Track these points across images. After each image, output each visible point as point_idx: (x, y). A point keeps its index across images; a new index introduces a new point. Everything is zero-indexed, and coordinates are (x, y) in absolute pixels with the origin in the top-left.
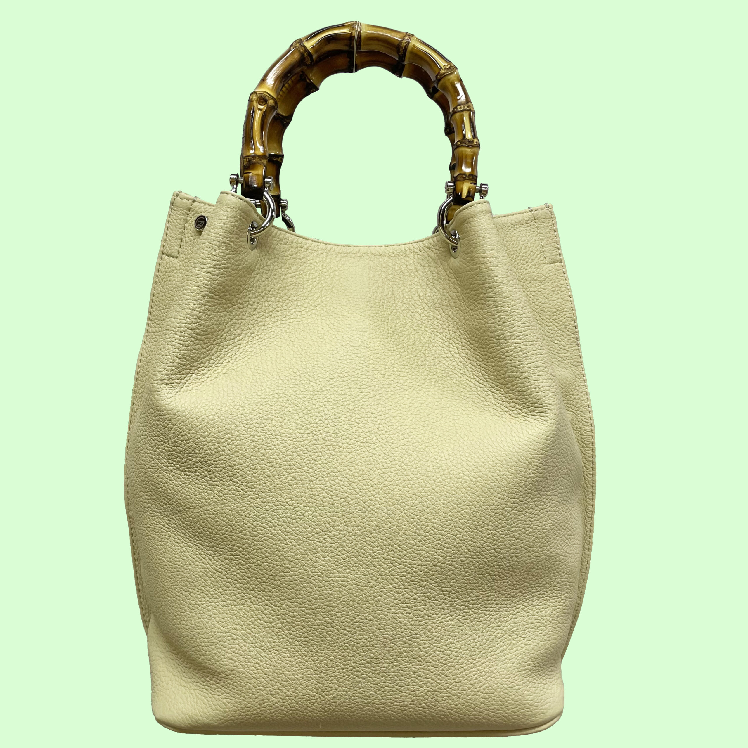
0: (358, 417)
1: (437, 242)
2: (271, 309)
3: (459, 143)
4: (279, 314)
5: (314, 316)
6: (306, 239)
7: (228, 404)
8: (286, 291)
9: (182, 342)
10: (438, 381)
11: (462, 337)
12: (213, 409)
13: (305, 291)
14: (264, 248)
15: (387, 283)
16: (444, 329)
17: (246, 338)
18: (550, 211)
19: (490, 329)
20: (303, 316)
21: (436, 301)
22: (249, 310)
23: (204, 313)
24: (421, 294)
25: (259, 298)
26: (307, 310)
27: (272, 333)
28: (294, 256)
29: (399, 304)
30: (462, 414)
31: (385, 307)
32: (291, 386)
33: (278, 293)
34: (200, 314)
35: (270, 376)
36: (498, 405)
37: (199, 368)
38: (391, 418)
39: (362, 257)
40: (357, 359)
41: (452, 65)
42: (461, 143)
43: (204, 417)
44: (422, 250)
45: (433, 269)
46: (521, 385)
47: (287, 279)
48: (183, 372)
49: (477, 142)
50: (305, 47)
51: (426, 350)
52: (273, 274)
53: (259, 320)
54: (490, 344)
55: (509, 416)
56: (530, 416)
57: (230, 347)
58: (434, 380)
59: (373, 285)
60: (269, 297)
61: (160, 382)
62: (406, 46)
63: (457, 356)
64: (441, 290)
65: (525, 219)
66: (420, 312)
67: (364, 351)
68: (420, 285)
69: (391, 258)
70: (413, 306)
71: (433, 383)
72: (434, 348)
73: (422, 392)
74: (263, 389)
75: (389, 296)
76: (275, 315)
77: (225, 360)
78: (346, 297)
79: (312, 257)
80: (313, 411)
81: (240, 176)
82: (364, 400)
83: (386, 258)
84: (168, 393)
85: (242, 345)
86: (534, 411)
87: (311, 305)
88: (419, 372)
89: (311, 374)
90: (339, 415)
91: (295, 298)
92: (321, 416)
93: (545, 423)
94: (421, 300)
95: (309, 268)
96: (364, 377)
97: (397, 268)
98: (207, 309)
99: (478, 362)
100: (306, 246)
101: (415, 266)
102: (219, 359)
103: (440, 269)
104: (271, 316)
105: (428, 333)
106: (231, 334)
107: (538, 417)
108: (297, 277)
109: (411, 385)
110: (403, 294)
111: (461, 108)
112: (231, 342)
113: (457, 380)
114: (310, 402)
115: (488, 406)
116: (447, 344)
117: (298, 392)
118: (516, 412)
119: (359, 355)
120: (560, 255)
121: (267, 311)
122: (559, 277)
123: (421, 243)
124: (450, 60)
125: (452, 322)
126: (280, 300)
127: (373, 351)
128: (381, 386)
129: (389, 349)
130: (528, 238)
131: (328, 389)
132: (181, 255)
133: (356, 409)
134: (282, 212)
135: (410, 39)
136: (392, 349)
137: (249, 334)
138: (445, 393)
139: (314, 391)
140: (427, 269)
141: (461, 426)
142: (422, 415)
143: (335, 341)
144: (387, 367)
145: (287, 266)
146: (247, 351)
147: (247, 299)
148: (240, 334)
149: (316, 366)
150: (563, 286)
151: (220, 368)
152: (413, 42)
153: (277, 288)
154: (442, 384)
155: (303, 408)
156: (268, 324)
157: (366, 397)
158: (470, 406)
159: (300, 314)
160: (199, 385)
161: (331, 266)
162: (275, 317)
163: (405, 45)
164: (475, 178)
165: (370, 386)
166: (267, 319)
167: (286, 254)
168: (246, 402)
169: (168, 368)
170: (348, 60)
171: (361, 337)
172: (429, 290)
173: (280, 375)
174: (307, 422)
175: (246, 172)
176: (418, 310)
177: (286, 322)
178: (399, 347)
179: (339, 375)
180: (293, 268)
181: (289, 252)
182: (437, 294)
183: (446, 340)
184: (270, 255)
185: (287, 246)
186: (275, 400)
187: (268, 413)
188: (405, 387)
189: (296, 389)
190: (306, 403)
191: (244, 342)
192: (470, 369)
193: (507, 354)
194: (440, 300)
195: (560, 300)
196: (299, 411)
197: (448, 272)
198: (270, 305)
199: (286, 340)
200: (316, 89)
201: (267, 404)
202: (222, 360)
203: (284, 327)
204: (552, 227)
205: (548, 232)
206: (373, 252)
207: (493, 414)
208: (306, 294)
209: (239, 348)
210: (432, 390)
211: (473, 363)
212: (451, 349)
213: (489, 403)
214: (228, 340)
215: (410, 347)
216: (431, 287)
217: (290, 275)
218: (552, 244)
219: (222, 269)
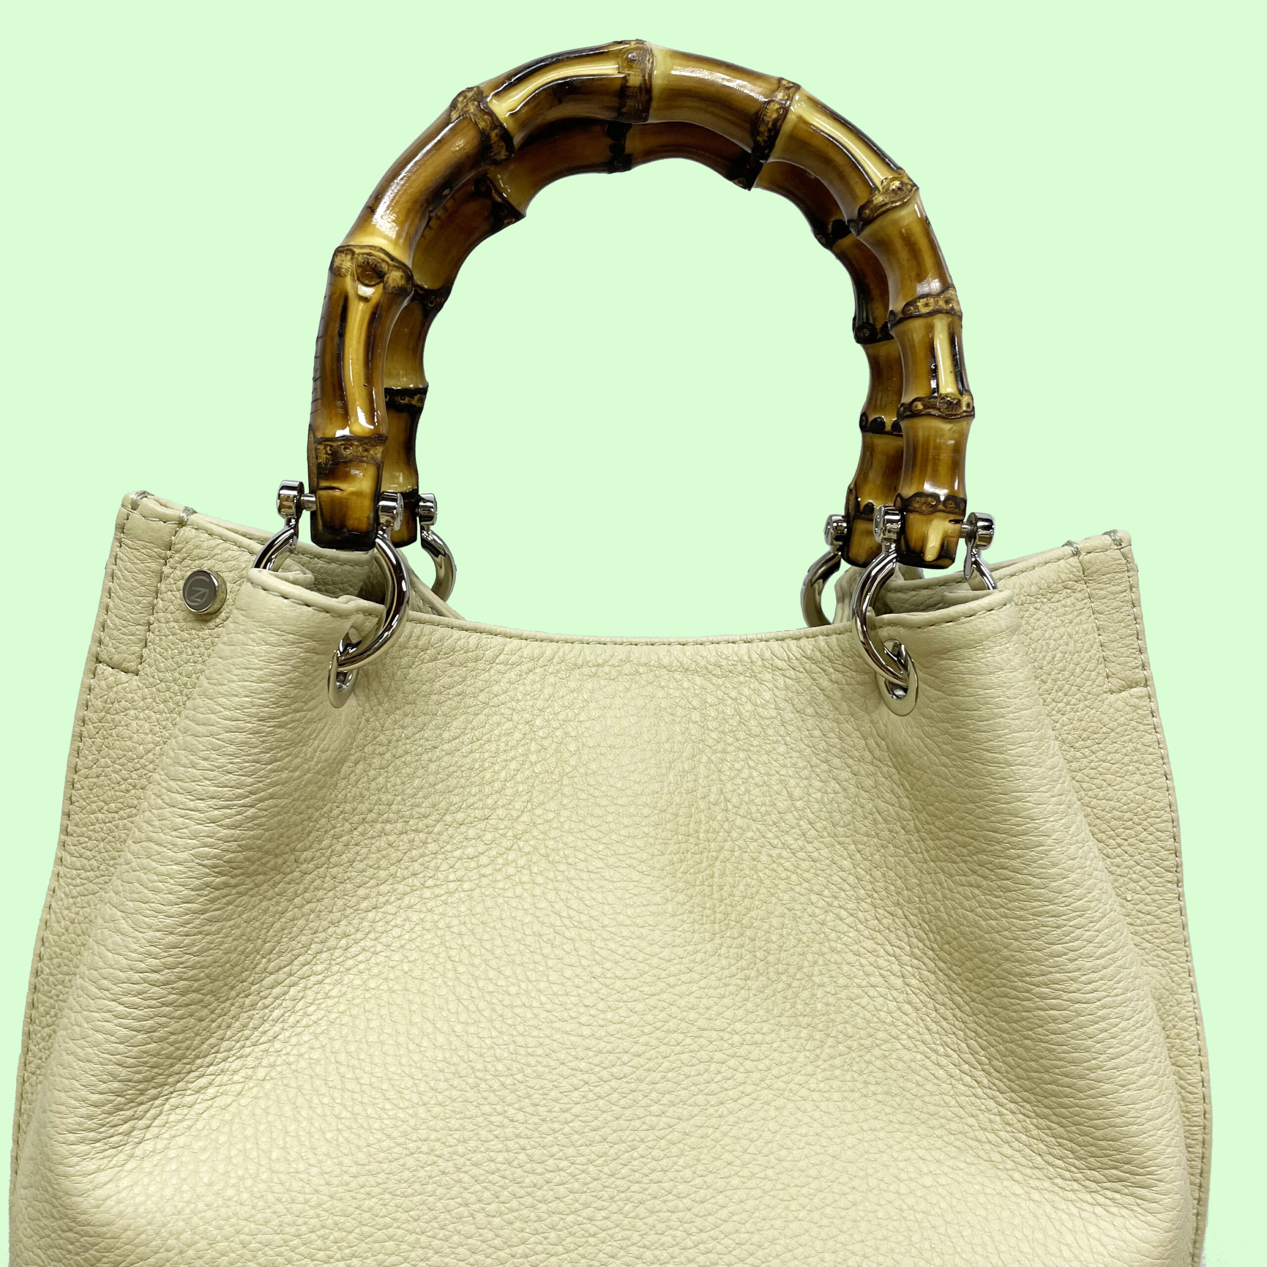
0: (641, 1210)
1: (839, 653)
2: (395, 855)
3: (920, 406)
4: (416, 866)
5: (511, 870)
6: (490, 633)
7: (270, 1197)
8: (434, 798)
9: (136, 1024)
10: (851, 1065)
11: (911, 930)
12: (228, 1219)
13: (487, 790)
14: (375, 685)
15: (704, 759)
16: (859, 899)
17: (324, 955)
18: (1123, 555)
19: (1006, 952)
20: (484, 871)
21: (837, 816)
22: (334, 871)
23: (200, 933)
24: (797, 792)
25: (361, 829)
26: (493, 853)
27: (396, 932)
28: (459, 688)
29: (739, 821)
30: (921, 1173)
31: (702, 836)
32: (454, 1123)
33: (413, 806)
34: (187, 940)
35: (391, 1094)
36: (1016, 1145)
37: (189, 1073)
38: (732, 1208)
39: (637, 678)
40: (635, 1019)
41: (906, 180)
42: (926, 407)
43: (202, 1244)
44: (796, 663)
45: (827, 724)
46: (1090, 1112)
47: (439, 758)
48: (142, 1098)
49: (968, 405)
50: (491, 114)
51: (815, 963)
52: (400, 751)
53: (361, 892)
54: (1004, 986)
55: (1047, 1184)
56: (1109, 1194)
57: (277, 990)
58: (838, 1062)
59: (669, 768)
60: (388, 821)
61: (72, 1137)
62: (776, 121)
63: (899, 982)
64: (853, 790)
65: (1063, 576)
66: (795, 846)
67: (652, 989)
68: (794, 765)
69: (714, 680)
70: (774, 829)
71: (838, 1072)
72: (836, 957)
73: (809, 1106)
74: (371, 1139)
75: (712, 798)
76: (406, 873)
77: (264, 1033)
78: (598, 811)
79: (504, 685)
80: (514, 1203)
81: (307, 490)
82: (655, 1153)
83: (698, 680)
84: (99, 1170)
85: (313, 979)
86: (1120, 1180)
87: (504, 835)
88: (797, 1037)
89: (509, 1081)
90: (588, 1212)
91: (460, 816)
92: (540, 1219)
93: (1150, 1218)
94: (797, 809)
95: (496, 718)
96: (657, 1076)
97: (730, 711)
98: (210, 921)
99: (959, 1014)
100: (489, 654)
101: (777, 708)
102: (247, 1032)
103: (848, 727)
104: (394, 876)
105: (817, 911)
106: (281, 954)
107: (1131, 1200)
108: (465, 750)
109: (780, 1084)
110: (747, 791)
111: (927, 305)
112: (281, 975)
113: (900, 1059)
114: (507, 1173)
115: (987, 1147)
116: (869, 944)
117: (472, 1144)
118: (1067, 1175)
119: (640, 1007)
120: (1143, 667)
121: (384, 863)
122: (1142, 727)
123: (793, 644)
124: (900, 164)
125: (882, 884)
126: (420, 825)
127: (677, 990)
128: (700, 1098)
129: (719, 975)
130: (1069, 630)
131: (556, 1126)
132: (148, 670)
133: (636, 1187)
134: (422, 528)
135: (790, 98)
136: (727, 973)
137: (332, 942)
138: (871, 1102)
139: (518, 1136)
140: (811, 722)
141: (919, 1216)
142: (815, 1184)
143: (574, 960)
144: (714, 1035)
145: (439, 720)
146: (327, 996)
147: (326, 843)
148: (307, 947)
149: (522, 1051)
150: (1151, 750)
151: (250, 1062)
152: (798, 109)
153: (409, 791)
154: (861, 1073)
155: (487, 1194)
156: (387, 902)
157: (663, 1143)
158: (939, 1143)
159: (473, 864)
160: (189, 1128)
161: (557, 709)
162: (404, 879)
163: (775, 116)
164: (962, 505)
165: (672, 1104)
166: (384, 888)
167: (437, 685)
168: (324, 1189)
169: (95, 1097)
170: (609, 141)
171: (643, 944)
172: (817, 784)
173: (422, 1087)
174: (497, 1242)
175: (324, 484)
176: (789, 840)
177: (437, 891)
178: (744, 963)
179: (586, 1077)
180: (455, 724)
181: (446, 680)
182: (840, 798)
183: (866, 933)
184: (391, 699)
185: (439, 663)
186: (406, 1174)
187: (388, 1220)
188: (766, 1095)
189: (467, 1134)
190: (495, 1178)
191: (319, 968)
192: (934, 1027)
193: (1052, 1027)
194: (849, 817)
195: (1142, 788)
196: (477, 1206)
197: (871, 742)
198: (390, 845)
199: (436, 956)
200: (517, 216)
201: (385, 1190)
202: (256, 1033)
203: (430, 911)
204: (1128, 596)
205: (1118, 609)
206: (666, 661)
207: (1002, 1175)
208: (490, 801)
209: (305, 988)
210: (836, 1096)
211: (942, 1010)
212: (882, 962)
213: (991, 1137)
214: (271, 974)
215: (771, 959)
216: (824, 776)
217: (446, 747)
218: (1126, 642)
219: (251, 806)
